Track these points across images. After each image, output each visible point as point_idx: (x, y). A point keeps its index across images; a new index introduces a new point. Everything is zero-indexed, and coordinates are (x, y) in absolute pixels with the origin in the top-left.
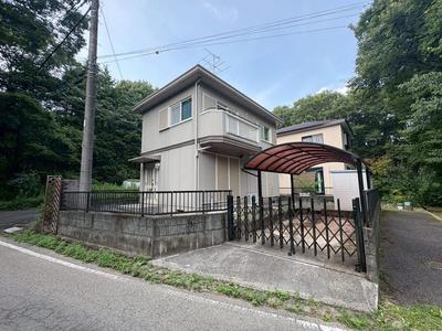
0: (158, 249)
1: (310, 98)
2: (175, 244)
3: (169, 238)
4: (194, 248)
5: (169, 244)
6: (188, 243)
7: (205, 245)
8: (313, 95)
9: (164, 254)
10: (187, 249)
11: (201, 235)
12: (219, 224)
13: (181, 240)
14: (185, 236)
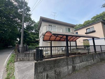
0: (18, 60)
1: (97, 15)
2: (21, 59)
3: (20, 58)
4: (26, 61)
5: (20, 59)
6: (25, 59)
7: (29, 60)
8: (99, 14)
9: (19, 61)
10: (24, 61)
11: (28, 58)
12: (33, 55)
13: (23, 58)
14: (24, 58)
